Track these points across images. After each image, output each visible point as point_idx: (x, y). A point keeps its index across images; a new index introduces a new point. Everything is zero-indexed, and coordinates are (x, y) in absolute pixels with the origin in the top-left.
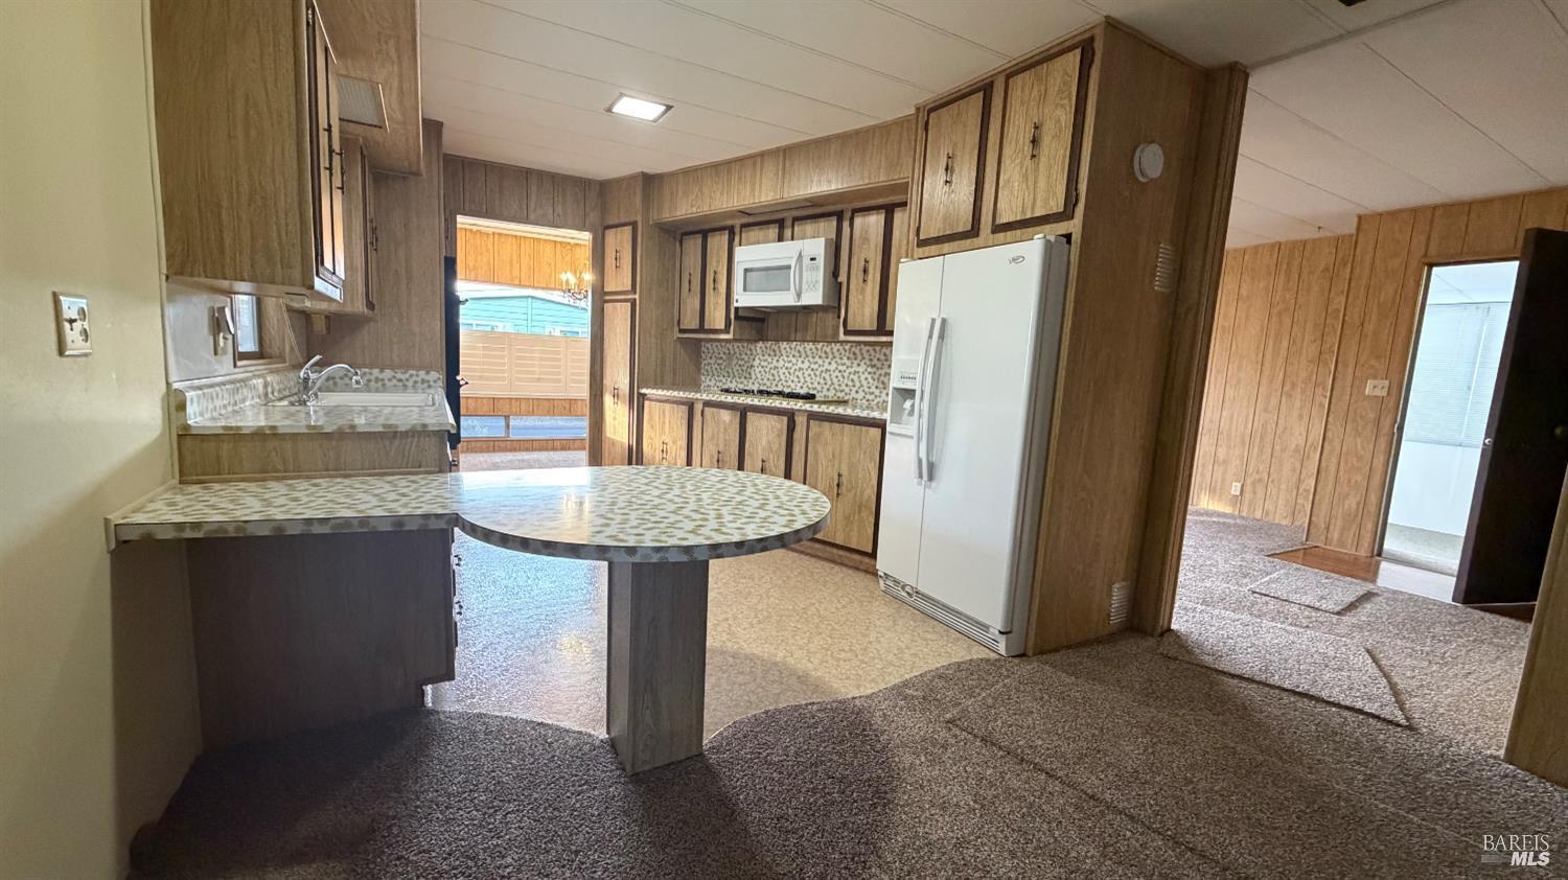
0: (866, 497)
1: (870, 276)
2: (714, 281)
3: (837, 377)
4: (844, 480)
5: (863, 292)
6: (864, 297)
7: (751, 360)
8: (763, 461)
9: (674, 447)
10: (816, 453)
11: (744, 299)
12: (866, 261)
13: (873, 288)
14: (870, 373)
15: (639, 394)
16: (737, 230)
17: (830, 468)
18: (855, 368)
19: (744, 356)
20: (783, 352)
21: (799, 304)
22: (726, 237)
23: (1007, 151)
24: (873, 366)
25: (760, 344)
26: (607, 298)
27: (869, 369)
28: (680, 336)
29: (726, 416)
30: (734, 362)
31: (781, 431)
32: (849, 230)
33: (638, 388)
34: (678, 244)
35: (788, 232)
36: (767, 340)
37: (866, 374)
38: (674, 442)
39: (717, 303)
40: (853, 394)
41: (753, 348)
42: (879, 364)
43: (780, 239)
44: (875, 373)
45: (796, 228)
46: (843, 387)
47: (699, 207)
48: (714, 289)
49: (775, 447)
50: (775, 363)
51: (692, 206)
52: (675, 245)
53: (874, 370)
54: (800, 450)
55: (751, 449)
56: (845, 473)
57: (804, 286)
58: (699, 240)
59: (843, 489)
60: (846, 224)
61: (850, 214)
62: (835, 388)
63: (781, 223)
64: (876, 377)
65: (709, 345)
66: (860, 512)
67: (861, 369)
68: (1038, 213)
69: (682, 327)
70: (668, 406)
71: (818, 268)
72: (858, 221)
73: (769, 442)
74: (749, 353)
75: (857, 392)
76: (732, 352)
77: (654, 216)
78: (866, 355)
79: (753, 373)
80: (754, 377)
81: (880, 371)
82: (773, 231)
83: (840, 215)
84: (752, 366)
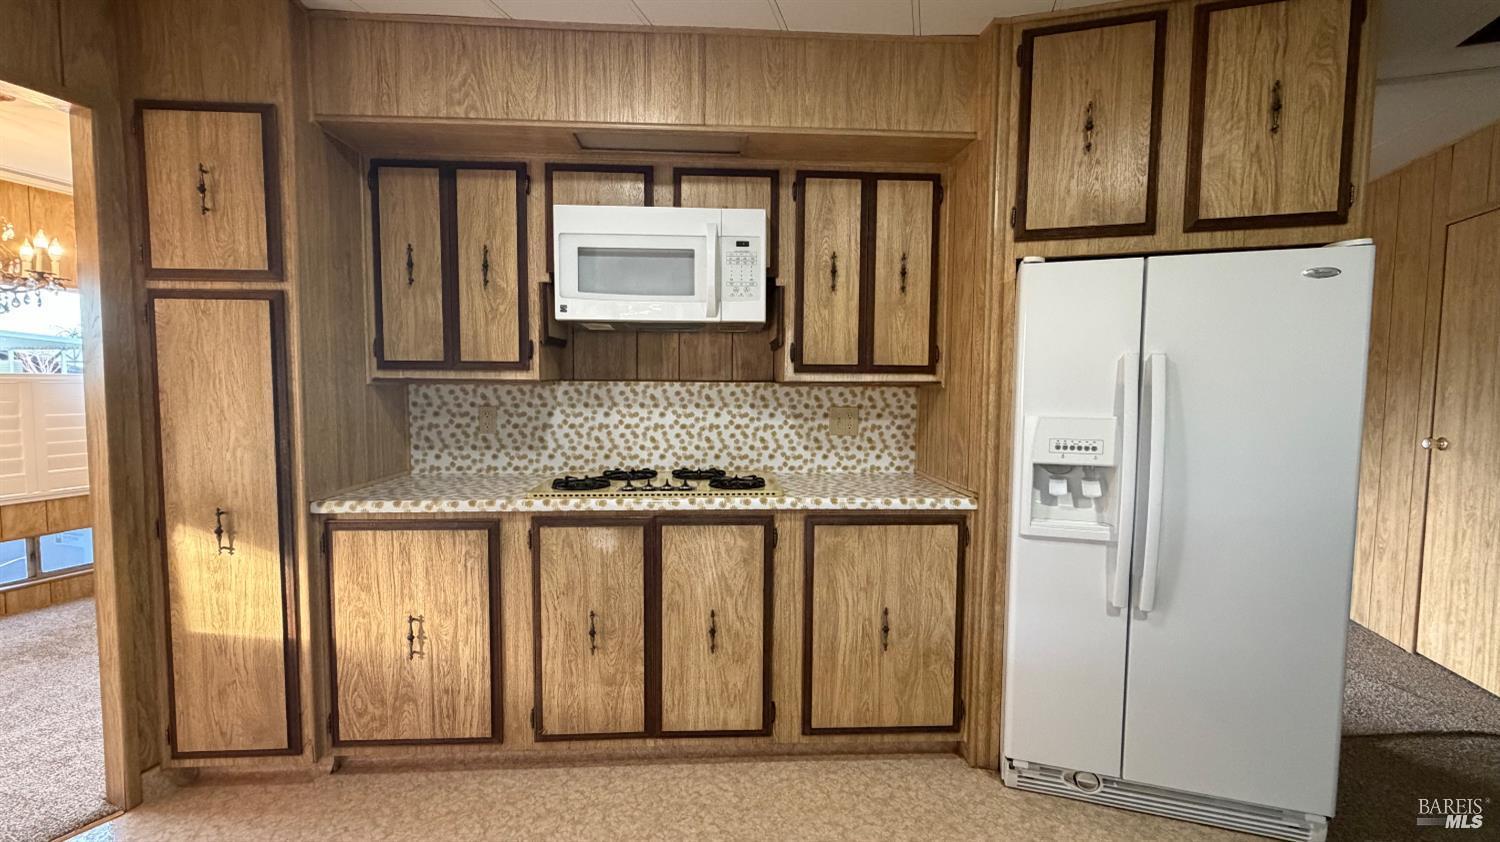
0: (936, 638)
1: (841, 279)
2: (485, 266)
3: (733, 436)
4: (892, 617)
5: (828, 304)
6: (832, 313)
7: (543, 418)
8: (713, 614)
9: (448, 624)
10: (832, 582)
11: (576, 305)
12: (834, 257)
13: (849, 299)
14: (792, 427)
15: (312, 517)
16: (537, 173)
17: (863, 601)
18: (765, 420)
19: (524, 408)
20: (619, 399)
21: (717, 319)
22: (512, 184)
23: (1213, 115)
24: (797, 417)
25: (565, 385)
26: (162, 285)
27: (791, 422)
28: (381, 374)
29: (604, 540)
30: (500, 422)
31: (751, 551)
32: (792, 205)
33: (309, 503)
34: (362, 183)
35: (663, 192)
36: (638, 380)
37: (786, 430)
38: (447, 611)
39: (494, 310)
40: (765, 461)
41: (546, 393)
42: (808, 413)
43: (649, 201)
44: (801, 426)
45: (685, 188)
46: (746, 451)
47: (473, 107)
48: (486, 282)
49: (738, 583)
50: (600, 418)
51: (450, 102)
52: (357, 186)
53: (801, 421)
54: (791, 583)
55: (677, 597)
56: (893, 604)
57: (726, 290)
58: (431, 183)
59: (893, 634)
60: (786, 194)
61: (792, 179)
62: (729, 454)
63: (648, 175)
64: (803, 432)
65: (431, 391)
66: (926, 665)
67: (777, 422)
68: (1287, 208)
69: (388, 357)
70: (418, 537)
71: (753, 260)
72: (813, 190)
73: (722, 577)
74: (536, 401)
75: (771, 457)
76: (494, 402)
77: (323, 107)
78: (784, 400)
79: (548, 438)
80: (551, 445)
81: (810, 424)
82: (634, 188)
83: (774, 176)
84: (546, 426)
